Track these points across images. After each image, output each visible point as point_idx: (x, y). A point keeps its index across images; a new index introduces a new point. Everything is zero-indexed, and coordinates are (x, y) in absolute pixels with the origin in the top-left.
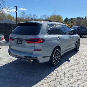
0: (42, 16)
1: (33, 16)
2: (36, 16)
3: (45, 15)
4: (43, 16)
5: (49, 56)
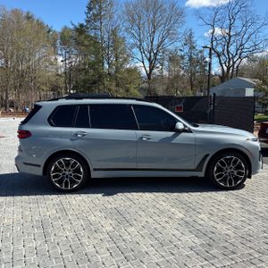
5: (39, 166)
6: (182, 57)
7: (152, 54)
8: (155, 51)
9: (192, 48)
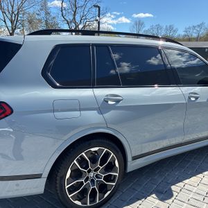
0: (189, 28)
1: (167, 29)
2: (174, 29)
3: (199, 26)
4: (194, 27)
6: (40, 21)
7: (13, 15)
8: (16, 13)
9: (47, 13)
